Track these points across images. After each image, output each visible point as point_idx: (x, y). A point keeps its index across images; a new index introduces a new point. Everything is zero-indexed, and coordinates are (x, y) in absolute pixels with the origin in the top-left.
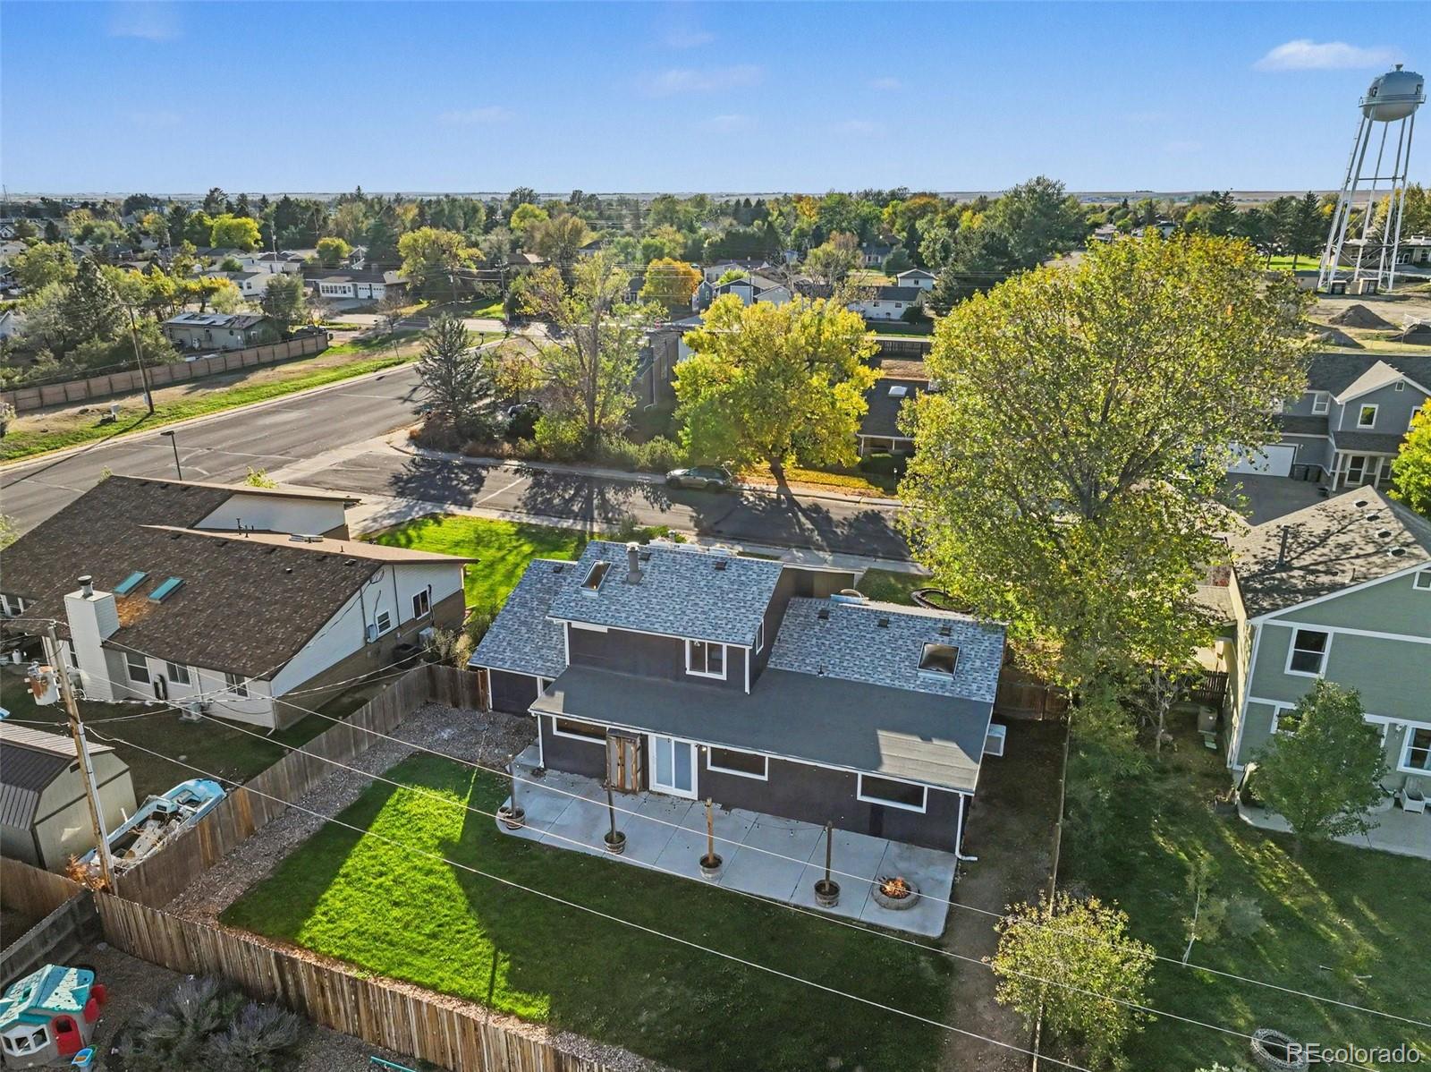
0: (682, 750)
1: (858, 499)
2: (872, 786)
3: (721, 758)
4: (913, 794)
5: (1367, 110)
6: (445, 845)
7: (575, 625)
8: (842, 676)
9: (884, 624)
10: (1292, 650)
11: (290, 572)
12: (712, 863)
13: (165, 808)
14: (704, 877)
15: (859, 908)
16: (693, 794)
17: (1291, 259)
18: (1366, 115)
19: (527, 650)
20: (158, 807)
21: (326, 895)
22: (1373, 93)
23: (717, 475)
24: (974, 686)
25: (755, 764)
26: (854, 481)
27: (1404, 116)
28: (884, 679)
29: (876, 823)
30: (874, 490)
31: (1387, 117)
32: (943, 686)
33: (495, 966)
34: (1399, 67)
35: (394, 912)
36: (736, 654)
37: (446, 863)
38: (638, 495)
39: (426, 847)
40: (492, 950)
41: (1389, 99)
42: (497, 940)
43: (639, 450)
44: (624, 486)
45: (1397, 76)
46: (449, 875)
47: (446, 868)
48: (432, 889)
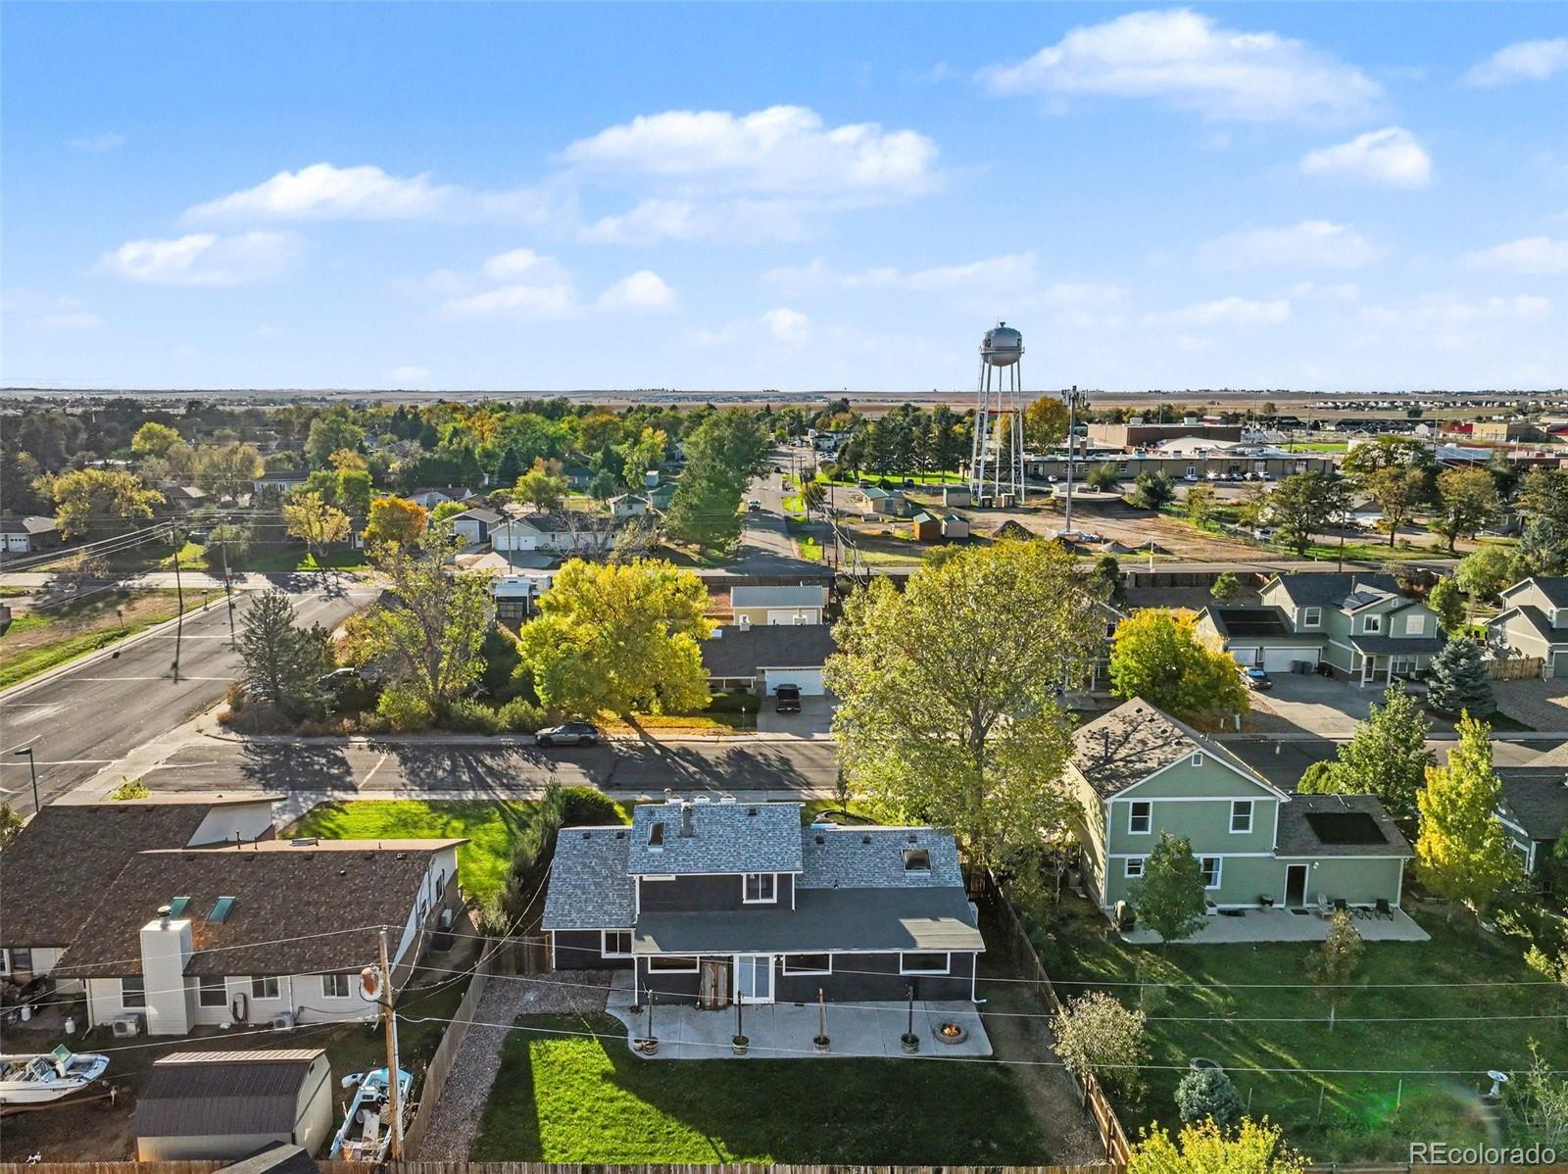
0: (762, 963)
1: (715, 738)
2: (912, 961)
3: (795, 962)
4: (936, 960)
5: (985, 356)
6: (606, 1076)
7: (646, 878)
8: (852, 886)
9: (867, 841)
10: (1130, 817)
11: (344, 874)
12: (822, 1041)
13: (372, 1097)
14: (817, 1053)
15: (933, 1049)
16: (771, 999)
17: (939, 473)
18: (986, 361)
19: (590, 909)
20: (364, 1097)
21: (543, 1135)
22: (987, 343)
23: (589, 730)
24: (947, 876)
25: (819, 962)
26: (703, 722)
27: (1011, 362)
28: (882, 882)
29: (917, 990)
30: (725, 730)
31: (1001, 363)
32: (926, 880)
33: (714, 1148)
34: (1002, 324)
35: (608, 1133)
36: (785, 880)
37: (620, 1089)
38: (515, 759)
39: (594, 1083)
40: (704, 1138)
41: (999, 349)
42: (702, 1131)
43: (496, 713)
44: (496, 750)
45: (1003, 331)
46: (629, 1097)
47: (623, 1093)
48: (624, 1110)
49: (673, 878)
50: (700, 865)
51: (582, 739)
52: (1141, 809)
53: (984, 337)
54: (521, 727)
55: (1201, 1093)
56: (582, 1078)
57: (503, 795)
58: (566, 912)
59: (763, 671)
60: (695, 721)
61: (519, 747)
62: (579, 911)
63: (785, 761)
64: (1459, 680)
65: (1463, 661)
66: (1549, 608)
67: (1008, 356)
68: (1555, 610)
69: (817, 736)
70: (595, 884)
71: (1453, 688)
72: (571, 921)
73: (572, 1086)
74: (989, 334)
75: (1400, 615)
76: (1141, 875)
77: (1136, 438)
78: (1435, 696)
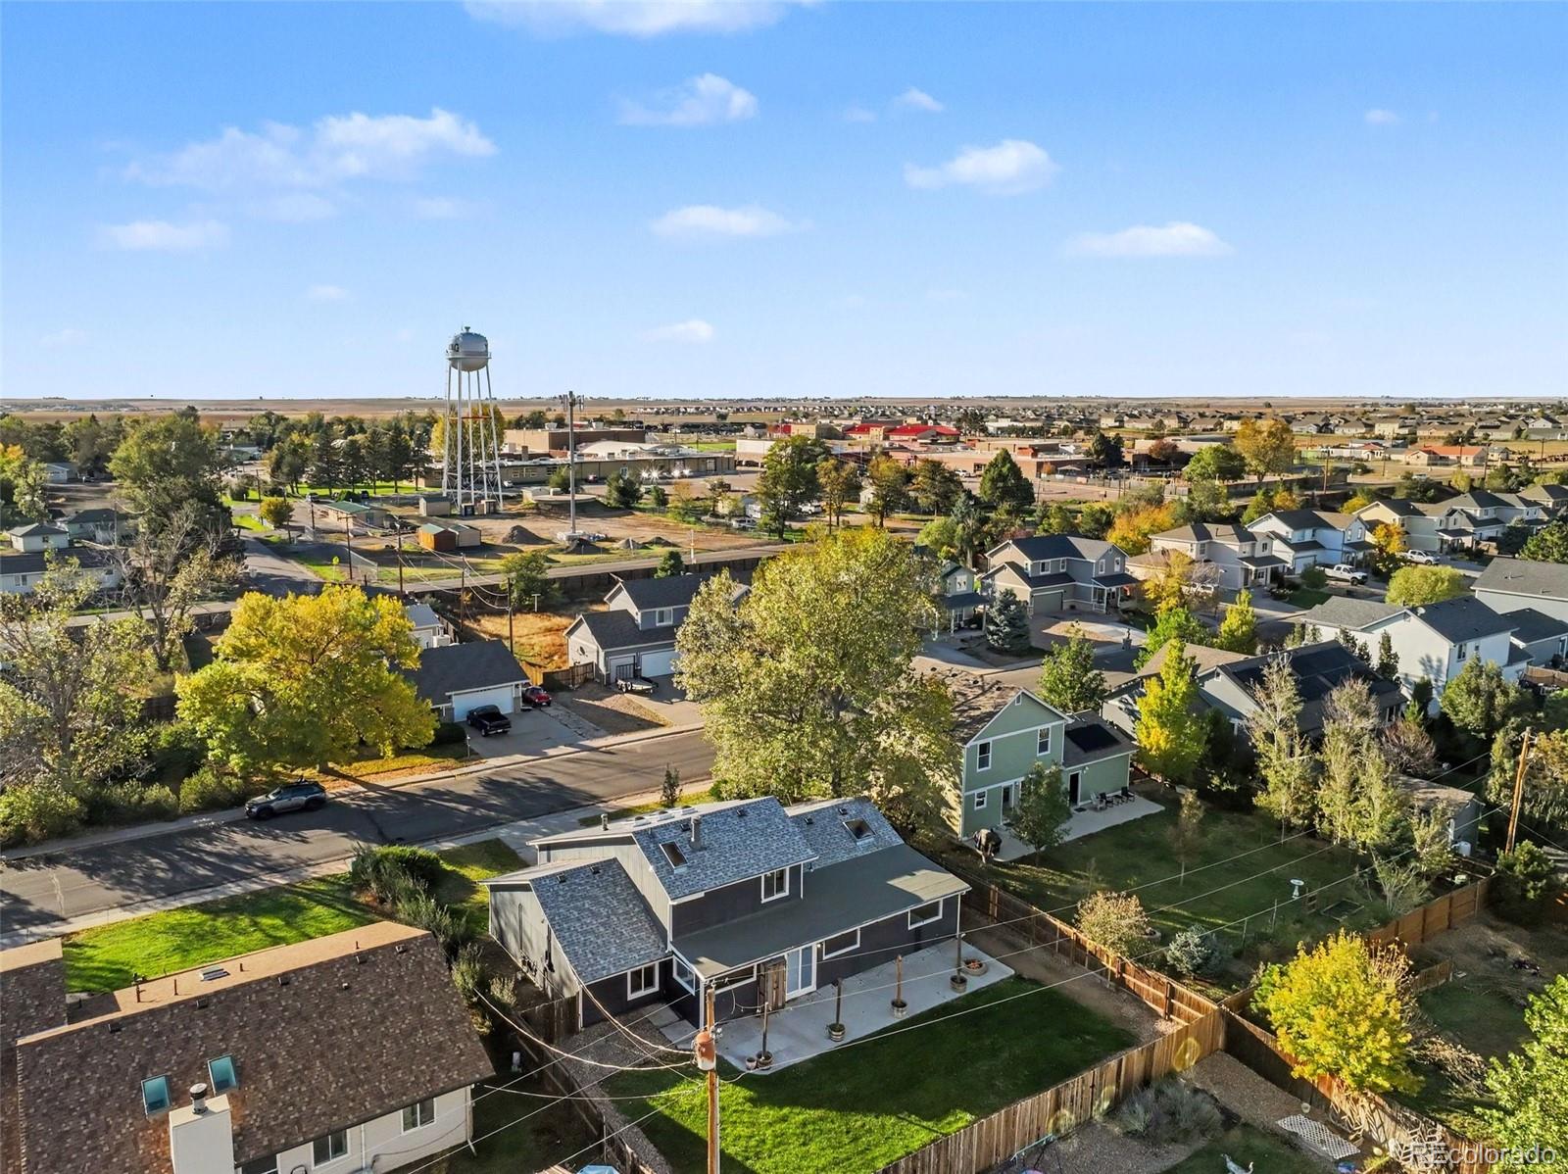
0: (807, 952)
1: (448, 773)
4: (931, 910)
5: (454, 362)
6: (754, 1102)
9: (810, 822)
10: (978, 757)
11: (348, 987)
12: (899, 1005)
14: (900, 1016)
16: (813, 987)
22: (455, 347)
24: (888, 837)
25: (850, 939)
27: (477, 368)
29: (918, 941)
30: (450, 763)
31: (469, 368)
32: (876, 844)
33: (911, 1122)
34: (467, 328)
35: (813, 1147)
36: (795, 871)
37: (781, 1108)
38: (241, 839)
39: (751, 1112)
40: (893, 1120)
41: (468, 354)
42: (889, 1113)
43: (176, 791)
44: (206, 834)
45: (468, 336)
46: (797, 1110)
47: (786, 1110)
48: (804, 1124)
49: (702, 894)
50: (729, 874)
51: (308, 802)
52: (984, 748)
53: (451, 341)
54: (210, 803)
55: (1196, 946)
56: (735, 1111)
57: (281, 881)
58: (592, 961)
59: (450, 697)
60: (417, 760)
61: (228, 824)
62: (605, 956)
63: (549, 782)
64: (1011, 623)
65: (1013, 607)
66: (1026, 562)
67: (473, 361)
68: (1030, 562)
69: (551, 752)
70: (602, 924)
71: (1007, 629)
72: (604, 968)
73: (735, 1122)
74: (457, 338)
75: (952, 577)
76: (985, 805)
77: (558, 443)
78: (995, 637)
